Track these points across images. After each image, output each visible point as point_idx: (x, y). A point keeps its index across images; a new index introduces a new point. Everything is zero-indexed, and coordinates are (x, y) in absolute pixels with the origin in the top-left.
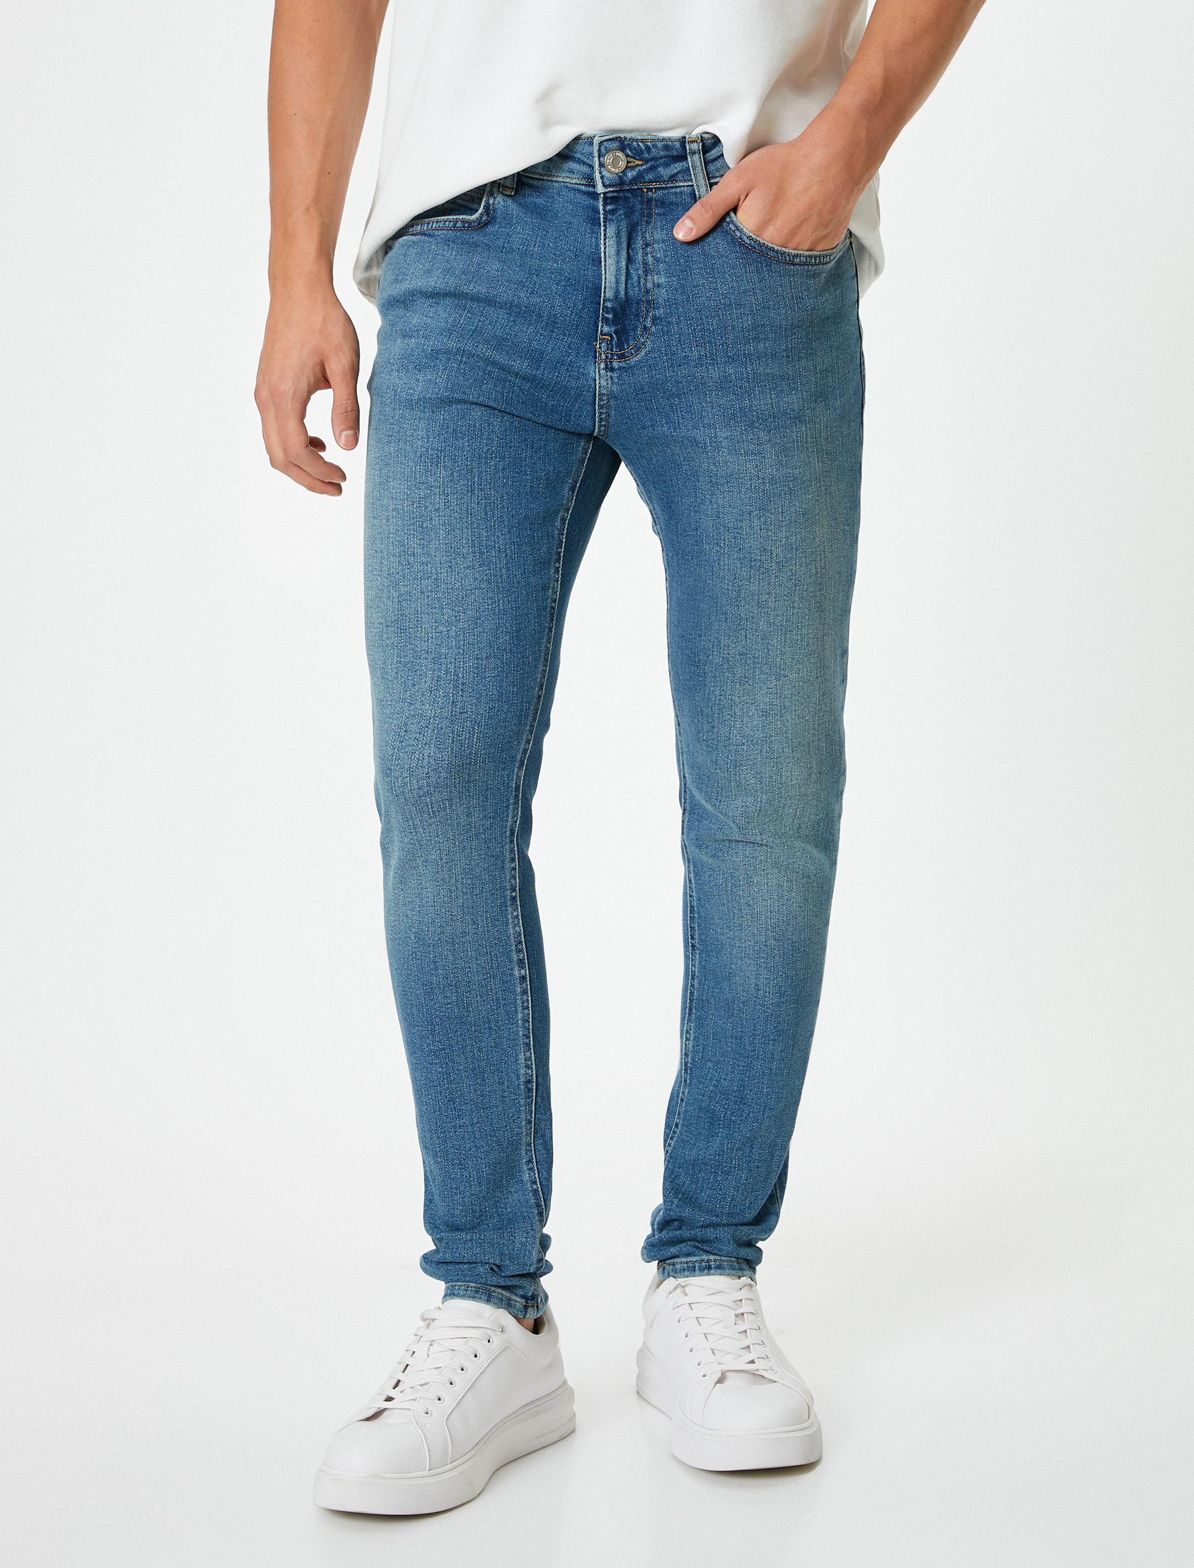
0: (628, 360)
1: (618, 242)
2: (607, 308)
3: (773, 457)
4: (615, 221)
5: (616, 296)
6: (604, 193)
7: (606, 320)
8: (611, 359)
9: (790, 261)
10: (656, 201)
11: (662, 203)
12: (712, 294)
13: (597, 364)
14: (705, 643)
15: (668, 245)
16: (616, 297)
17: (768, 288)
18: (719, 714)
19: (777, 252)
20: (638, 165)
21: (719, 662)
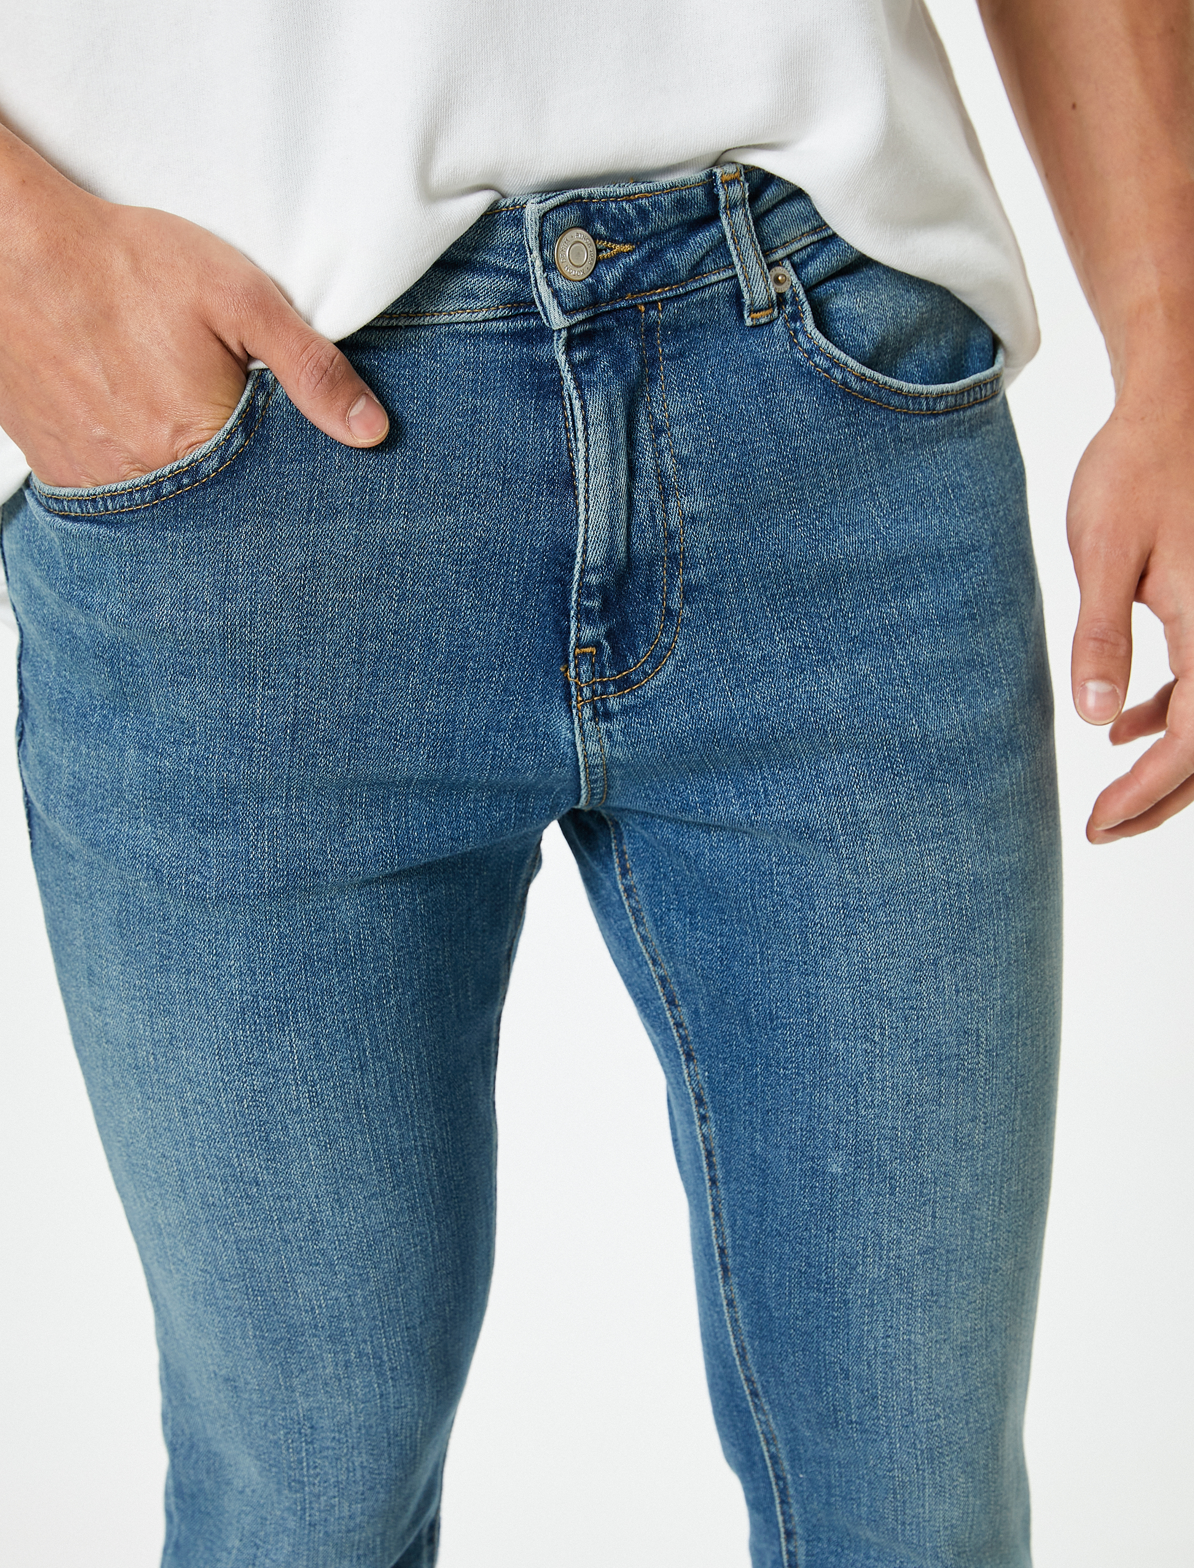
0: (640, 688)
1: (610, 432)
2: (588, 586)
3: (974, 836)
4: (600, 386)
5: (610, 558)
6: (569, 329)
7: (585, 615)
8: (601, 695)
9: (928, 409)
10: (665, 328)
11: (675, 330)
12: (795, 514)
13: (574, 711)
14: (843, 1243)
15: (699, 424)
16: (609, 560)
17: (898, 477)
18: (886, 1373)
19: (906, 396)
20: (620, 255)
21: (879, 1277)
